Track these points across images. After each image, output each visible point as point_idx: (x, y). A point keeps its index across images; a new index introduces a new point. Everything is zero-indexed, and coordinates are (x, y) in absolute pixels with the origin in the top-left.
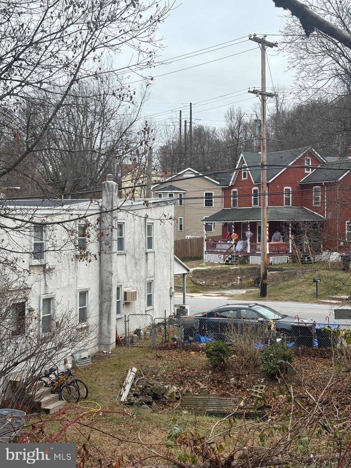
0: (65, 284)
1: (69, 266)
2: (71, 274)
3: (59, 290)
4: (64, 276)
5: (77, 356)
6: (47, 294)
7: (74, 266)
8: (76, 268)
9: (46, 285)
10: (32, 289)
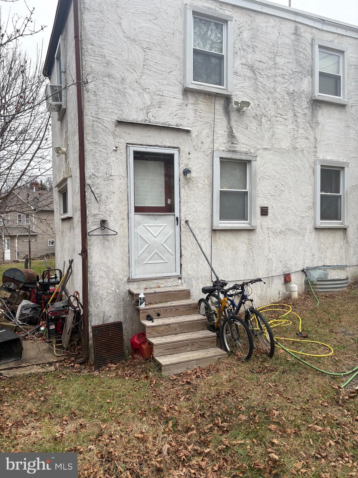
0: (285, 144)
1: (295, 115)
2: (301, 131)
3: (267, 152)
4: (280, 130)
5: (315, 275)
6: (234, 151)
7: (308, 118)
8: (313, 123)
9: (231, 136)
10: (194, 134)
